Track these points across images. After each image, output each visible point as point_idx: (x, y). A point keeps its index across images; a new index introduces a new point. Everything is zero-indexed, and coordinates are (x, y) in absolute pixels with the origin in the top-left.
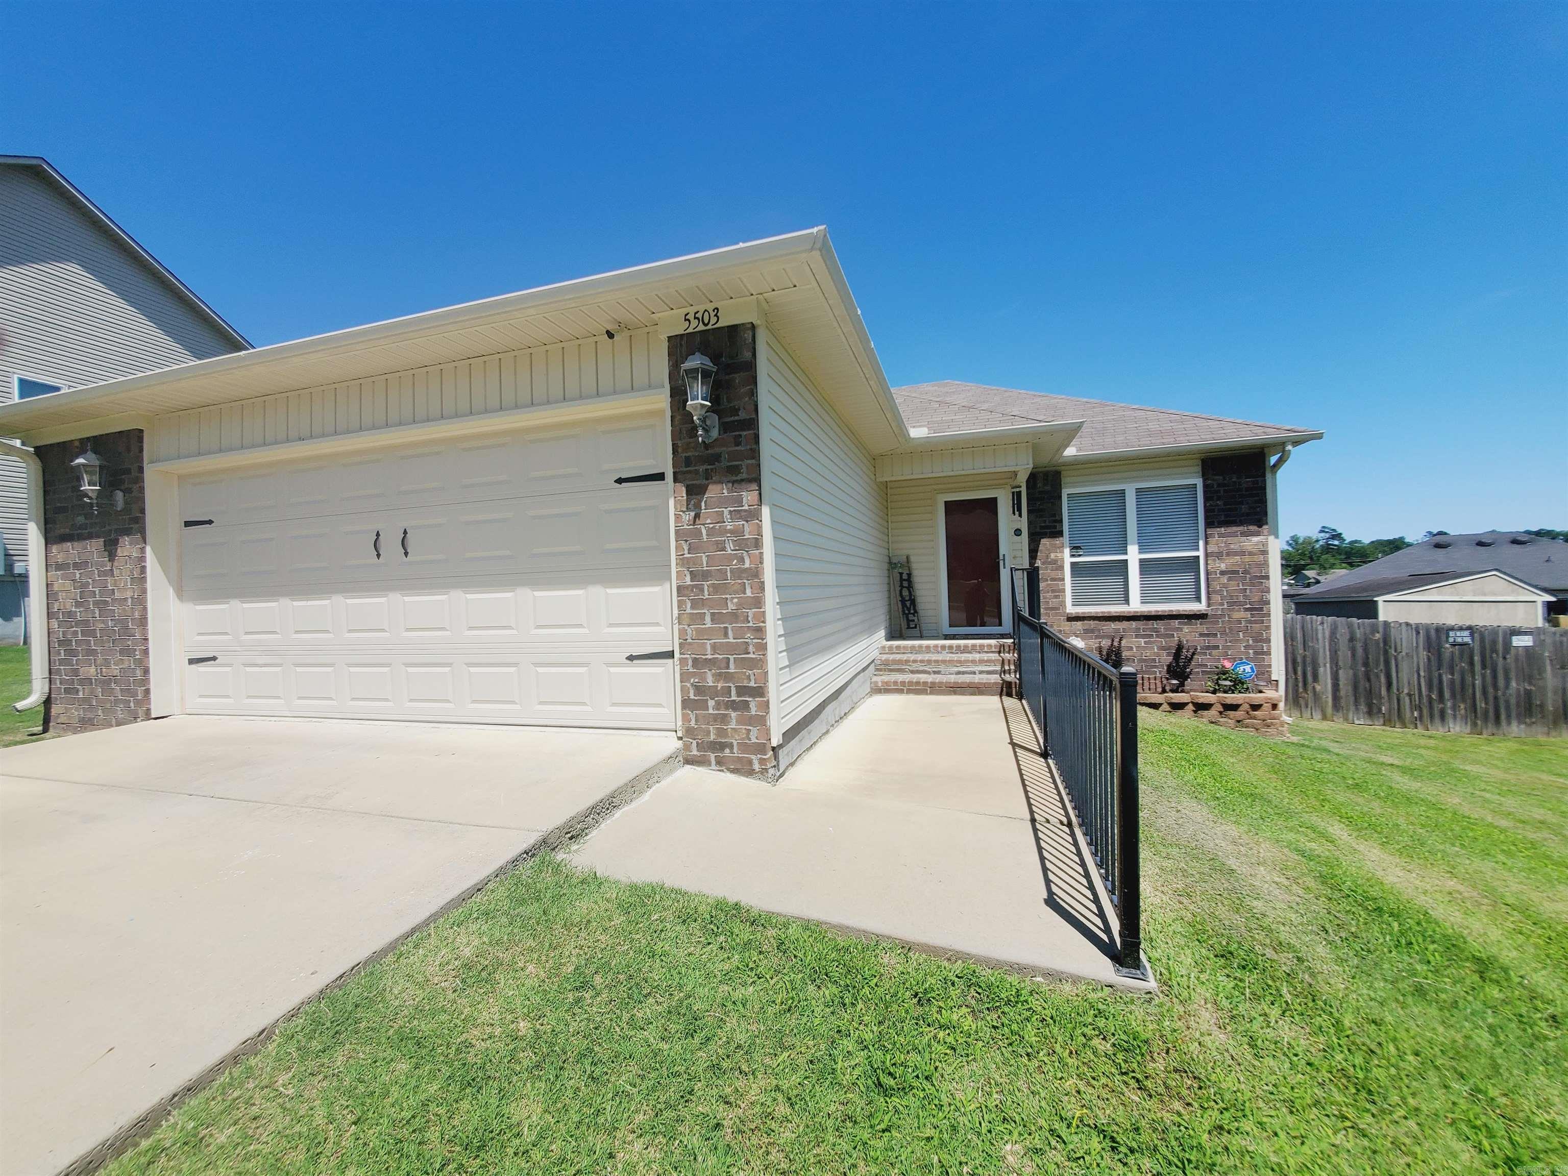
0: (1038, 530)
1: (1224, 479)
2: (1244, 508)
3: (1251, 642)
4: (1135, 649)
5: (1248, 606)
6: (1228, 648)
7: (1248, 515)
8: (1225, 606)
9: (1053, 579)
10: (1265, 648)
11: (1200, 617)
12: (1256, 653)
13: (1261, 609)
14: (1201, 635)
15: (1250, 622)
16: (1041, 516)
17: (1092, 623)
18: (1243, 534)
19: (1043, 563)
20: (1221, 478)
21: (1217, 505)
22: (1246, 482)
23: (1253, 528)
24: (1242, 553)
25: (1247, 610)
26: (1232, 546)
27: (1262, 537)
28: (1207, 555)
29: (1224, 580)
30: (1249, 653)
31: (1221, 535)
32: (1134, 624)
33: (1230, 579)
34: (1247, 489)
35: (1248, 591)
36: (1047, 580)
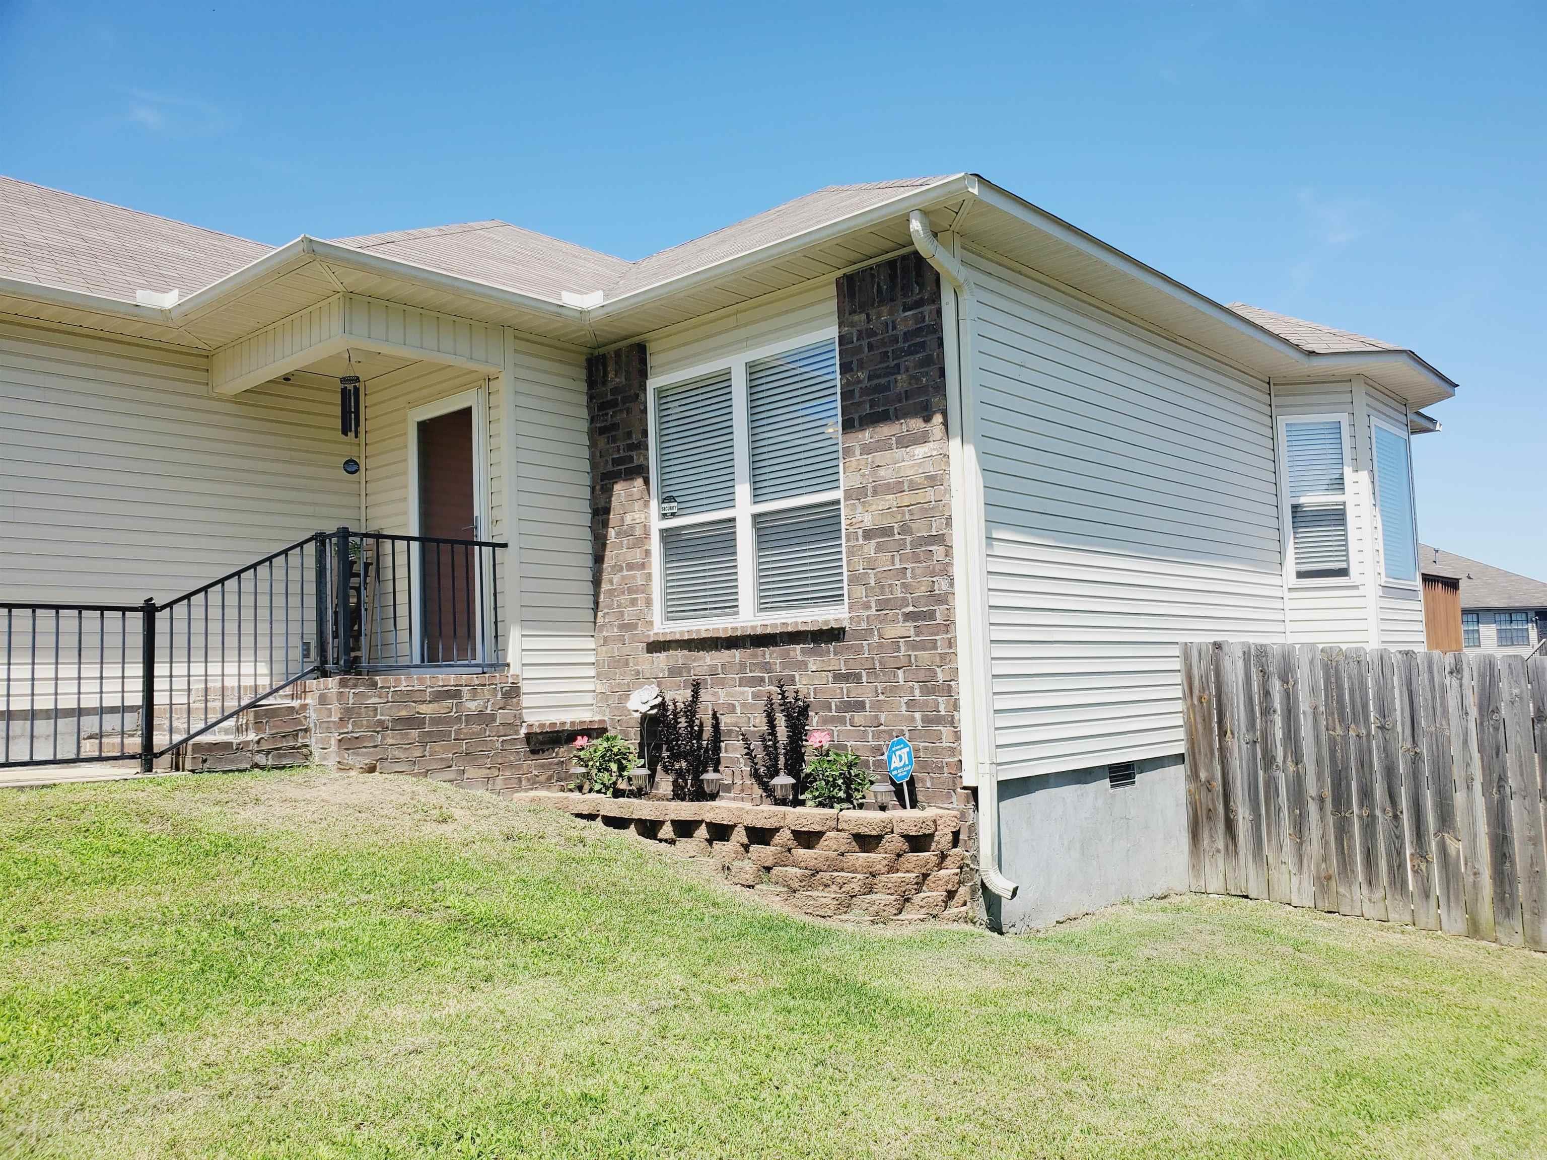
0: (610, 468)
1: (869, 320)
2: (902, 381)
3: (917, 693)
4: (738, 710)
5: (911, 609)
6: (878, 706)
7: (908, 395)
8: (873, 611)
9: (630, 566)
10: (942, 708)
11: (833, 635)
12: (926, 720)
13: (931, 615)
14: (839, 677)
15: (914, 646)
16: (614, 439)
17: (679, 656)
18: (905, 442)
19: (618, 534)
20: (863, 317)
21: (859, 381)
22: (905, 320)
23: (916, 424)
24: (897, 488)
25: (908, 616)
26: (882, 472)
27: (931, 445)
28: (848, 494)
29: (870, 549)
30: (913, 719)
31: (867, 450)
32: (737, 655)
33: (879, 548)
34: (907, 336)
35: (909, 572)
36: (621, 570)
